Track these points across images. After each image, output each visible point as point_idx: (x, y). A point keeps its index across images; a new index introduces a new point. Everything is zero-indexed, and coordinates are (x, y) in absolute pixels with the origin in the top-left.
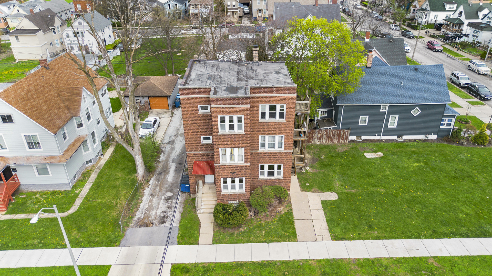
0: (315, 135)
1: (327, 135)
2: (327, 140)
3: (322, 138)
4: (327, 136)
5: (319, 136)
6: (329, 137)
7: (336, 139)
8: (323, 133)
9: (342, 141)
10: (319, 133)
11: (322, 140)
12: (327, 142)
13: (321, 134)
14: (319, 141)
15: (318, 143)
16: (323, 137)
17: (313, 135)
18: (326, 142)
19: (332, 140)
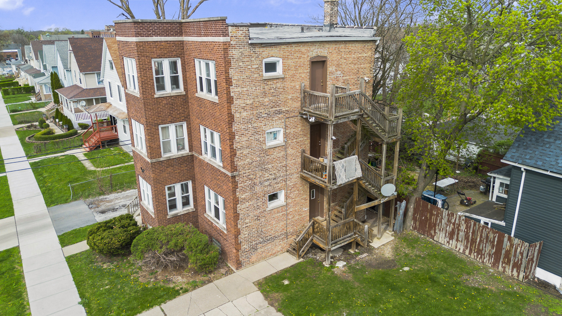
0: (441, 221)
1: (467, 233)
2: (467, 247)
3: (455, 237)
4: (467, 238)
5: (449, 229)
6: (473, 241)
7: (490, 255)
8: (459, 225)
9: (504, 268)
10: (449, 221)
11: (454, 241)
12: (467, 252)
13: (454, 224)
14: (448, 242)
15: (446, 246)
16: (458, 234)
17: (436, 220)
18: (464, 250)
19: (479, 252)
